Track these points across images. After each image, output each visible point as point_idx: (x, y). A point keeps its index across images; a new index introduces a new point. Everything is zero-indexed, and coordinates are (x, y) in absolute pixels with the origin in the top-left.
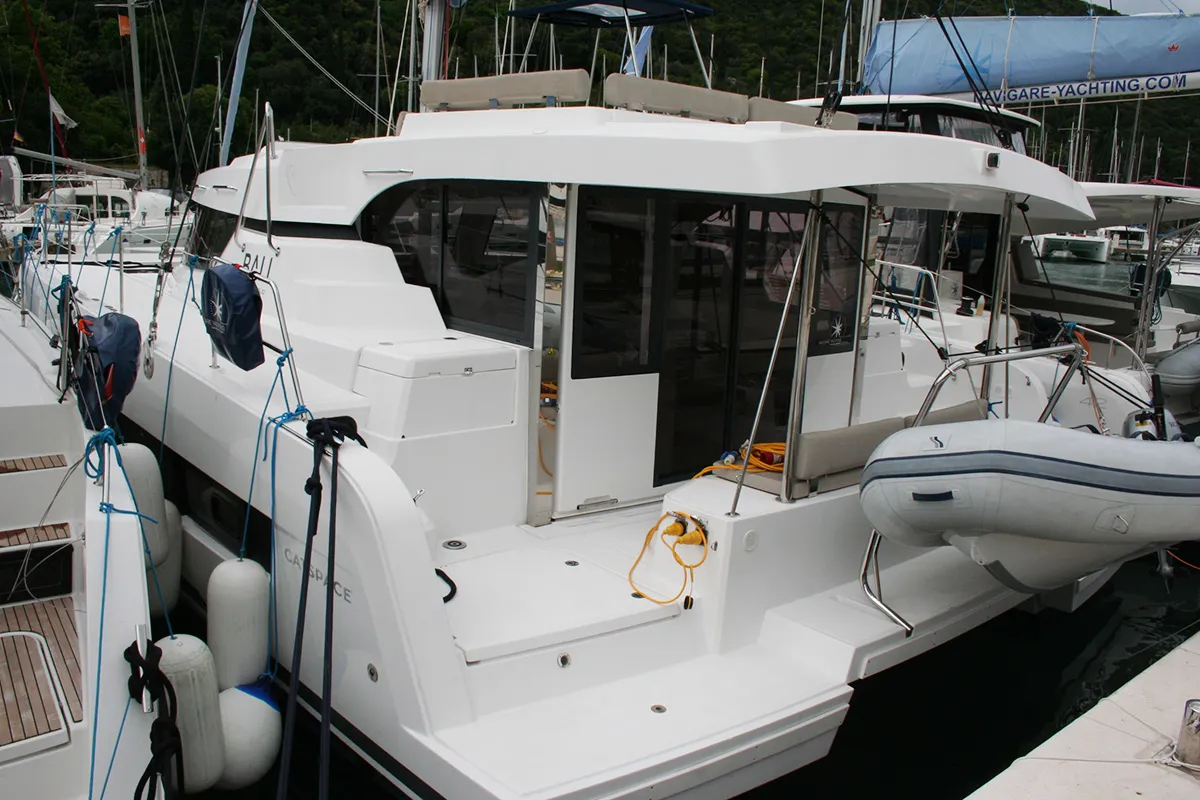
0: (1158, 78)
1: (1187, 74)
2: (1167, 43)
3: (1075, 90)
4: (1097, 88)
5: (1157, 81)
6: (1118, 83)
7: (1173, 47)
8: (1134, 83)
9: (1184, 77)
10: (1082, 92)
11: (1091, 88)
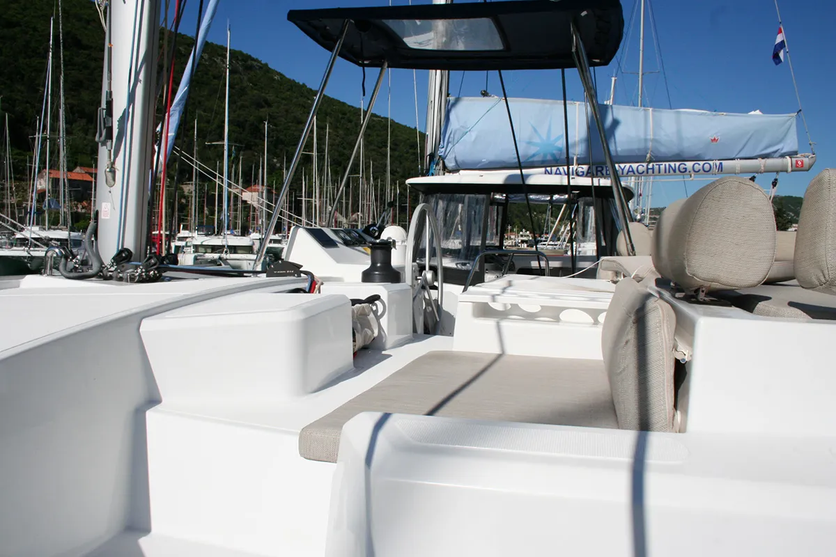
0: (702, 163)
1: (723, 162)
2: (711, 135)
3: (635, 169)
4: (653, 169)
5: (701, 167)
6: (670, 166)
7: (715, 139)
8: (682, 166)
9: (721, 163)
10: (640, 172)
11: (648, 169)
